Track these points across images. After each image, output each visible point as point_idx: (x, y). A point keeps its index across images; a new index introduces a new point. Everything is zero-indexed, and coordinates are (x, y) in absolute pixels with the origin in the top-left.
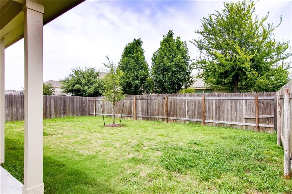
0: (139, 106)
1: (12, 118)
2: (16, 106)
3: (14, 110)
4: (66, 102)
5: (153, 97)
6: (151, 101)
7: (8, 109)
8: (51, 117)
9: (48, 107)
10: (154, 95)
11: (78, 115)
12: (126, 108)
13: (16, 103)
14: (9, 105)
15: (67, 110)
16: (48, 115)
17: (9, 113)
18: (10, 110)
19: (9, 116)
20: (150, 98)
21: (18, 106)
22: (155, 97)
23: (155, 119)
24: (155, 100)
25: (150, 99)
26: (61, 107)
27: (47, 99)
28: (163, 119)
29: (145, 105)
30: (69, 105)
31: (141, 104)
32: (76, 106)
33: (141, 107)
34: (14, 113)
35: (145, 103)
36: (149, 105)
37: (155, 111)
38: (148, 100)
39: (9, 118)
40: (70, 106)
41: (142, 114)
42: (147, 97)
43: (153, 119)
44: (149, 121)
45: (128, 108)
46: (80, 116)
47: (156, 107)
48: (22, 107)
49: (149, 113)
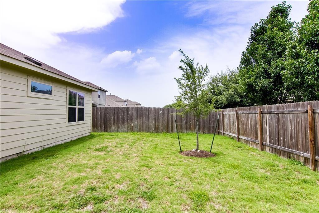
0: (266, 125)
1: (140, 129)
2: (143, 118)
3: (142, 122)
4: (190, 115)
5: (287, 109)
6: (283, 117)
7: (137, 120)
8: (173, 131)
9: (171, 121)
10: (289, 105)
11: (205, 132)
12: (251, 127)
13: (143, 115)
14: (138, 117)
15: (191, 125)
16: (170, 129)
17: (138, 124)
18: (138, 121)
19: (138, 127)
20: (282, 110)
21: (144, 119)
22: (290, 110)
23: (291, 155)
24: (291, 115)
25: (283, 113)
26: (184, 121)
27: (169, 111)
28: (306, 160)
29: (275, 124)
30: (193, 118)
31: (269, 122)
32: (201, 121)
33: (269, 127)
34: (141, 124)
35: (274, 121)
36: (281, 124)
37: (292, 138)
38: (280, 115)
39: (138, 128)
40: (194, 120)
41: (270, 142)
42: (278, 109)
43: (289, 155)
44: (281, 157)
45: (253, 127)
46: (207, 133)
47: (294, 131)
48: (147, 119)
49: (282, 141)
